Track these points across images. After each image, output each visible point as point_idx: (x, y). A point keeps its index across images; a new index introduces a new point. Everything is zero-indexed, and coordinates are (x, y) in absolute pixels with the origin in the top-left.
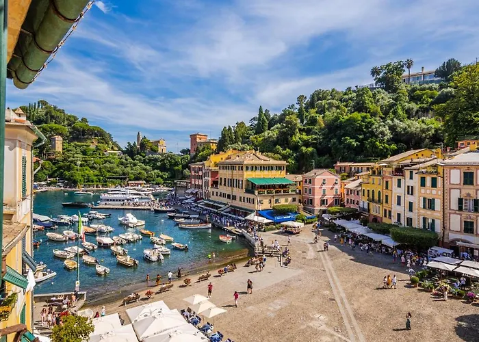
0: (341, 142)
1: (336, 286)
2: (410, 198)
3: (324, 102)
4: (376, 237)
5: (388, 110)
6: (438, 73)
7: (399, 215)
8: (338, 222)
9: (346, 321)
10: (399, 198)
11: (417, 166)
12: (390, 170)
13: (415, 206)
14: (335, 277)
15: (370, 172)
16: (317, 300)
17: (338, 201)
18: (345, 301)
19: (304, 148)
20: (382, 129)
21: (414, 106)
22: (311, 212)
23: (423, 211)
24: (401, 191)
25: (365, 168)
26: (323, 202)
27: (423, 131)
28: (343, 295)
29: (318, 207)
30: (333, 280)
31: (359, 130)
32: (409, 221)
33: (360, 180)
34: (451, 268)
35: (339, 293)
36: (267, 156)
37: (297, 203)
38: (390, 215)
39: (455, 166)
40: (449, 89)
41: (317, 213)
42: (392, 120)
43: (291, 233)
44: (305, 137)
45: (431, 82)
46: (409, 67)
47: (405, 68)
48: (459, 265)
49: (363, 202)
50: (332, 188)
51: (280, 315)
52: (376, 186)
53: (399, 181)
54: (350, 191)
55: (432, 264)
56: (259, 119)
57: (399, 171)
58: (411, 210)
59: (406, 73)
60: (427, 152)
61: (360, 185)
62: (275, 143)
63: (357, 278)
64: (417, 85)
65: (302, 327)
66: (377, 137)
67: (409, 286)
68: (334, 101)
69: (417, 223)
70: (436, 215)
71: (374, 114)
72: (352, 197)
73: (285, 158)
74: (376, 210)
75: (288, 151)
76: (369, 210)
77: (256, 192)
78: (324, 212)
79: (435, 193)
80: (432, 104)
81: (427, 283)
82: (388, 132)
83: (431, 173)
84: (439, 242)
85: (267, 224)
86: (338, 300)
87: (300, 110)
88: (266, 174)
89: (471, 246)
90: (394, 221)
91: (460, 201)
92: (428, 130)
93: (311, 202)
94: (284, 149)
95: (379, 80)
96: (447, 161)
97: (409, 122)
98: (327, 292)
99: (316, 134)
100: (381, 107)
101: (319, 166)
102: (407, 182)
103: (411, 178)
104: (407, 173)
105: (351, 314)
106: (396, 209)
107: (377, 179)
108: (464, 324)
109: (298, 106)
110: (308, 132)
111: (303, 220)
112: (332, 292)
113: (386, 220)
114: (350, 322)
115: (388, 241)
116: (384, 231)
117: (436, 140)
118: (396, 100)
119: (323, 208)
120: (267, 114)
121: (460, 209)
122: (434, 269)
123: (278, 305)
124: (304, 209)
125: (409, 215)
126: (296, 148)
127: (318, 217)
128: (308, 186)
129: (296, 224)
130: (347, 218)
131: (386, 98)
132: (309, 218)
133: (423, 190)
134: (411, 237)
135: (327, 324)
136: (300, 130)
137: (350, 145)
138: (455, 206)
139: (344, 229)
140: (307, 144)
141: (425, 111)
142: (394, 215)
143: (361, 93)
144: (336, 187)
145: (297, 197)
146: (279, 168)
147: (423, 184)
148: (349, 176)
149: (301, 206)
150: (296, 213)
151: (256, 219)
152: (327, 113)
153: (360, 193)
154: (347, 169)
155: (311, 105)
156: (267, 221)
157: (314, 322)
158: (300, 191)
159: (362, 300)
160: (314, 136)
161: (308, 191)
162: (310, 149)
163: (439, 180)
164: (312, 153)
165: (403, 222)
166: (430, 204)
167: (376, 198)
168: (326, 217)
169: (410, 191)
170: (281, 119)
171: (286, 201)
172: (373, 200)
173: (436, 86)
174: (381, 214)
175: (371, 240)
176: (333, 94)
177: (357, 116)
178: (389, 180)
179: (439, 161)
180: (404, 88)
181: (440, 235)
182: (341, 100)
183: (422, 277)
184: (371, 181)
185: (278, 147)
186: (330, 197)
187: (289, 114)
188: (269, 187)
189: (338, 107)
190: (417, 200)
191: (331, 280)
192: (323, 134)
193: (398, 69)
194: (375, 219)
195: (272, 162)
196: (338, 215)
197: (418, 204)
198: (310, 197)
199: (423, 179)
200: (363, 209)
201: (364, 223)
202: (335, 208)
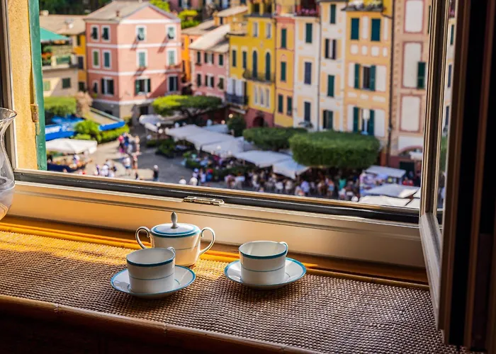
2: (330, 67)
4: (262, 158)
7: (308, 106)
8: (178, 133)
10: (308, 66)
13: (339, 85)
15: (249, 9)
17: (177, 82)
22: (111, 111)
23: (353, 95)
24: (312, 52)
26: (140, 86)
29: (128, 100)
32: (328, 116)
33: (225, 29)
37: (74, 90)
38: (290, 108)
41: (126, 114)
49: (234, 81)
50: (161, 50)
52: (260, 41)
53: (309, 27)
54: (203, 57)
57: (308, 5)
58: (331, 93)
61: (226, 40)
69: (343, 122)
70: (376, 101)
72: (209, 70)
74: (261, 99)
76: (246, 100)
78: (144, 110)
79: (377, 54)
83: (371, 9)
84: (381, 158)
90: (297, 120)
91: (422, 65)
93: (111, 86)
102: (324, 30)
103: (333, 21)
104: (325, 10)
106: (302, 93)
107: (263, 23)
111: (93, 135)
113: (282, 120)
115: (286, 165)
116: (278, 145)
119: (141, 100)
121: (421, 85)
124: (95, 106)
125: (328, 104)
127: (130, 123)
128: (99, 46)
129: (77, 145)
130: (197, 120)
132: (107, 129)
133: (355, 48)
138: (411, 80)
139: (191, 147)
142: (298, 106)
144: (171, 46)
145: (75, 77)
147: (355, 35)
148: (200, 18)
149: (86, 99)
150: (73, 117)
153: (227, 61)
154: (196, 0)
158: (80, 59)
161: (101, 59)
163: (387, 24)
165: (316, 121)
166: (367, 79)
167: (261, 69)
168: (150, 122)
169: (330, 50)
172: (254, 76)
174: (269, 107)
178: (289, 27)
184: (249, 29)
186: (156, 74)
190: (342, 70)
194: (260, 120)
196: (177, 115)
197: (345, 79)
198: (107, 74)
199: (355, 24)
200: (234, 98)
201: (237, 129)
202: (170, 100)
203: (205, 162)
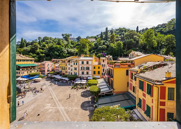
0: (54, 53)
1: (53, 94)
2: (71, 68)
3: (48, 41)
4: (64, 78)
5: (66, 46)
6: (77, 39)
8: (53, 76)
9: (56, 103)
10: (69, 68)
11: (73, 60)
12: (67, 61)
14: (53, 92)
15: (62, 62)
16: (47, 100)
17: (53, 70)
18: (56, 97)
19: (41, 54)
20: (65, 50)
21: (72, 46)
22: (44, 74)
23: (74, 71)
24: (69, 66)
25: (60, 61)
26: (48, 71)
27: (74, 52)
28: (55, 96)
29: (46, 72)
30: (52, 93)
31: (59, 50)
32: (71, 73)
33: (59, 64)
34: (80, 82)
35: (54, 96)
36: (26, 56)
37: (39, 72)
38: (67, 72)
39: (80, 60)
40: (79, 43)
41: (46, 74)
42: (67, 48)
43: (37, 82)
44: (41, 50)
45: (76, 40)
46: (71, 36)
47: (70, 36)
48: (81, 82)
49: (60, 70)
50: (51, 66)
51: (33, 109)
52: (63, 65)
53: (69, 63)
54: (56, 67)
55: (76, 83)
56: (21, 42)
57: (69, 61)
58: (72, 71)
59: (70, 37)
60: (75, 57)
61: (59, 65)
62: (29, 52)
63: (59, 90)
64: (73, 41)
65: (42, 110)
66: (64, 52)
67: (72, 89)
68: (51, 41)
69: (73, 74)
70: (77, 71)
71: (63, 46)
72: (57, 69)
73: (33, 57)
74: (64, 72)
75: (35, 55)
76: (62, 72)
77: (21, 69)
78: (49, 74)
79: (77, 66)
80: (76, 46)
81: (75, 87)
82: (66, 51)
83: (76, 62)
84: (77, 77)
85: (26, 80)
86: (54, 98)
87: (39, 42)
88: (25, 62)
89: (83, 77)
90: (68, 74)
91: (81, 67)
92: (75, 52)
93: (44, 71)
94: (33, 54)
95: (64, 37)
96: (79, 59)
97: (71, 49)
98: (51, 97)
99: (45, 50)
100: (65, 45)
101: (47, 60)
102: (71, 64)
103: (72, 63)
104: (71, 62)
105: (58, 100)
106: (68, 71)
107: (64, 63)
108: (82, 94)
109: (38, 40)
110: (43, 49)
111: (41, 77)
112: (52, 96)
113: (66, 74)
114: (58, 103)
115: (67, 79)
116: (66, 77)
117: (77, 54)
118: (68, 43)
119: (48, 72)
120: (25, 41)
121: (81, 69)
122: (77, 84)
123: (32, 107)
124: (42, 74)
126: (38, 54)
127: (47, 75)
128: (43, 66)
129: (39, 79)
130: (56, 74)
131: (66, 43)
132: (43, 76)
133: (74, 66)
134: (72, 77)
135: (51, 106)
136: (39, 48)
137: (56, 54)
138: (80, 69)
139: (55, 78)
140: (42, 53)
141: (74, 47)
142: (68, 72)
143: (59, 40)
144: (52, 66)
145: (39, 70)
146: (31, 60)
147: (74, 64)
148: (56, 63)
150: (39, 75)
151: (21, 79)
152: (49, 44)
153: (60, 67)
154: (56, 61)
155: (43, 40)
156: (26, 79)
157: (46, 107)
158: (40, 68)
159: (60, 96)
160: (45, 51)
161: (43, 68)
162: (43, 55)
163: (77, 63)
164: (44, 56)
166: (76, 69)
167: (64, 68)
168: (49, 75)
169: (72, 66)
170: (32, 44)
171: (35, 71)
172: (63, 69)
173: (77, 42)
174: (65, 72)
175: (62, 79)
176: (51, 39)
177: (58, 46)
178: (67, 64)
179: (77, 59)
180: (70, 41)
181: (78, 76)
182: (53, 41)
183: (74, 86)
184: (62, 64)
185: (30, 53)
186: (50, 69)
187: (35, 42)
188: (27, 67)
189: (52, 43)
190: (73, 68)
191: (51, 93)
192: (48, 50)
193: (69, 36)
194: (63, 74)
195: (28, 58)
196: (53, 74)
197: (73, 69)
198: (44, 69)
199: (74, 63)
200: (60, 72)
201: (61, 75)
202: (52, 72)
203: (57, 79)
